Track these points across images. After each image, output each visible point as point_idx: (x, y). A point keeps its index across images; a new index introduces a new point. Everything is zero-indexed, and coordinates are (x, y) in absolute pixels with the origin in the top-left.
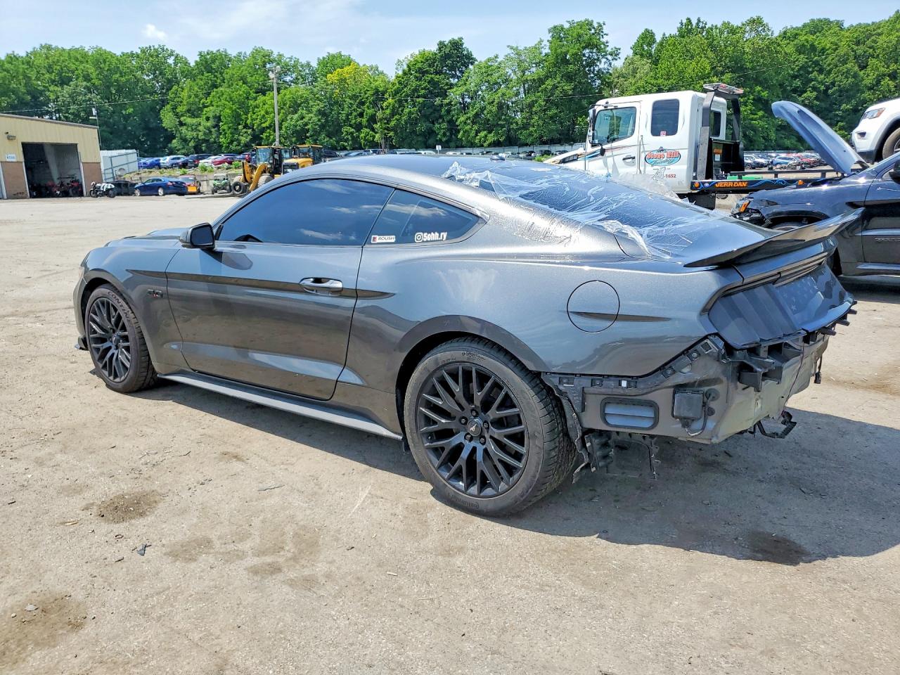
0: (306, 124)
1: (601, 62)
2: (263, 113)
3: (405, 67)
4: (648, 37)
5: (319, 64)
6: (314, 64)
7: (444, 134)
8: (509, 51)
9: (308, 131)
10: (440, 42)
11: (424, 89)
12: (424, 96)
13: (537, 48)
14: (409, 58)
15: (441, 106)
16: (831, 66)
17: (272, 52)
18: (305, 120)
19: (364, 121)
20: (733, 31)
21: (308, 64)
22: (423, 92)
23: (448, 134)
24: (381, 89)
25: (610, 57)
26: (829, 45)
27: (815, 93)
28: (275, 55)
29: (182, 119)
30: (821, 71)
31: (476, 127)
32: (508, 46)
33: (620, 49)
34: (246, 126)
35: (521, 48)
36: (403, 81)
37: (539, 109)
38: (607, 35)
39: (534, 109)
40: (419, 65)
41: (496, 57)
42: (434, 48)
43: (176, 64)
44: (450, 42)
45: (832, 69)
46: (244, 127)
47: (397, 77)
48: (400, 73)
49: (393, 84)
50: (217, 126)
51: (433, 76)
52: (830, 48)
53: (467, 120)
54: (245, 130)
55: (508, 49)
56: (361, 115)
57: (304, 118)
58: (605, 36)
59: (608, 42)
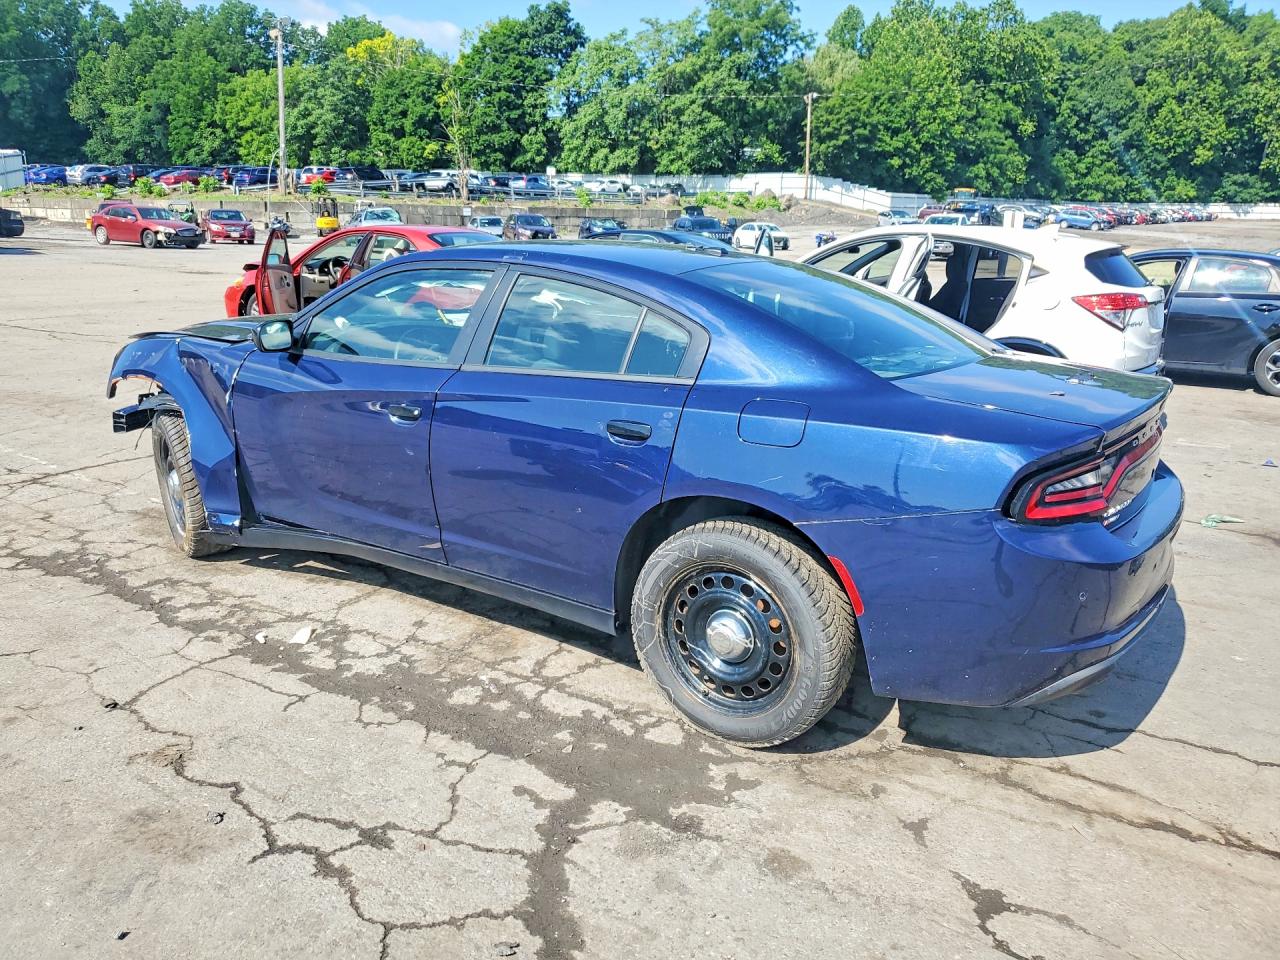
0: (313, 126)
1: (786, 50)
2: (242, 103)
3: (477, 42)
4: (851, 17)
5: (330, 33)
6: (323, 31)
7: (538, 153)
8: (644, 26)
9: (315, 137)
10: (532, 7)
11: (509, 77)
12: (509, 89)
13: (691, 21)
14: (483, 28)
15: (535, 107)
17: (254, 9)
18: (311, 119)
19: (408, 124)
20: (972, 17)
21: (314, 33)
22: (505, 83)
23: (545, 151)
24: (436, 75)
25: (801, 44)
26: (1092, 49)
28: (260, 13)
29: (104, 106)
31: (589, 143)
32: (642, 20)
33: (817, 34)
34: (212, 124)
35: (663, 21)
36: (473, 62)
37: (691, 119)
38: (798, 9)
39: (684, 118)
40: (500, 39)
41: (624, 32)
42: (522, 16)
43: (94, 16)
44: (547, 6)
46: (209, 126)
47: (463, 57)
48: (468, 51)
49: (457, 68)
50: (163, 121)
51: (523, 57)
52: (1094, 52)
53: (576, 130)
54: (210, 130)
55: (643, 23)
56: (404, 114)
57: (309, 115)
58: (795, 11)
59: (799, 21)
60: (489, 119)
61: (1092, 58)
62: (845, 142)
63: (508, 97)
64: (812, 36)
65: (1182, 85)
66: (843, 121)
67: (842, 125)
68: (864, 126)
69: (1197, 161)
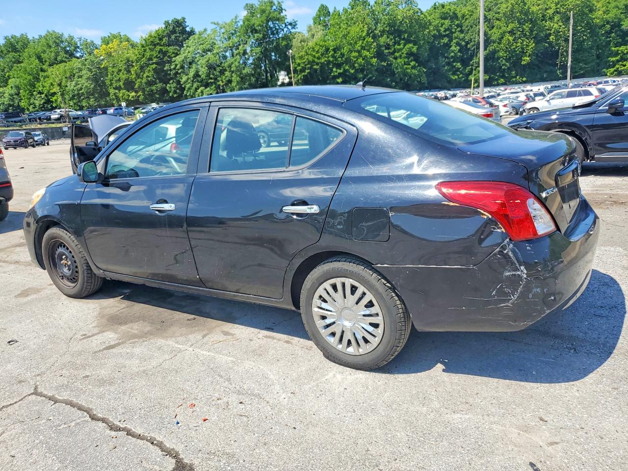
0: (80, 89)
1: (283, 31)
4: (324, 11)
6: (98, 41)
7: (175, 92)
8: (214, 26)
10: (166, 21)
11: (156, 57)
12: (156, 63)
13: (234, 22)
16: (469, 27)
18: (80, 86)
21: (93, 42)
22: (155, 60)
23: (177, 91)
25: (289, 27)
27: (458, 48)
30: (462, 31)
31: (195, 85)
32: (212, 23)
35: (222, 23)
38: (285, 10)
40: (153, 39)
41: (205, 30)
42: (162, 26)
44: (173, 21)
45: (468, 30)
46: (38, 93)
50: (18, 94)
51: (162, 47)
52: (468, 14)
53: (188, 79)
54: (39, 95)
55: (213, 24)
56: (119, 80)
57: (79, 84)
58: (283, 11)
59: (286, 16)
60: (149, 79)
61: (466, 17)
62: (308, 73)
63: (156, 67)
64: (295, 22)
65: (511, 26)
66: (306, 63)
67: (306, 65)
68: (317, 64)
69: (523, 63)
